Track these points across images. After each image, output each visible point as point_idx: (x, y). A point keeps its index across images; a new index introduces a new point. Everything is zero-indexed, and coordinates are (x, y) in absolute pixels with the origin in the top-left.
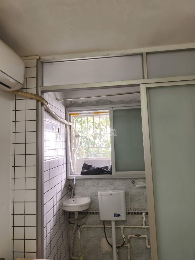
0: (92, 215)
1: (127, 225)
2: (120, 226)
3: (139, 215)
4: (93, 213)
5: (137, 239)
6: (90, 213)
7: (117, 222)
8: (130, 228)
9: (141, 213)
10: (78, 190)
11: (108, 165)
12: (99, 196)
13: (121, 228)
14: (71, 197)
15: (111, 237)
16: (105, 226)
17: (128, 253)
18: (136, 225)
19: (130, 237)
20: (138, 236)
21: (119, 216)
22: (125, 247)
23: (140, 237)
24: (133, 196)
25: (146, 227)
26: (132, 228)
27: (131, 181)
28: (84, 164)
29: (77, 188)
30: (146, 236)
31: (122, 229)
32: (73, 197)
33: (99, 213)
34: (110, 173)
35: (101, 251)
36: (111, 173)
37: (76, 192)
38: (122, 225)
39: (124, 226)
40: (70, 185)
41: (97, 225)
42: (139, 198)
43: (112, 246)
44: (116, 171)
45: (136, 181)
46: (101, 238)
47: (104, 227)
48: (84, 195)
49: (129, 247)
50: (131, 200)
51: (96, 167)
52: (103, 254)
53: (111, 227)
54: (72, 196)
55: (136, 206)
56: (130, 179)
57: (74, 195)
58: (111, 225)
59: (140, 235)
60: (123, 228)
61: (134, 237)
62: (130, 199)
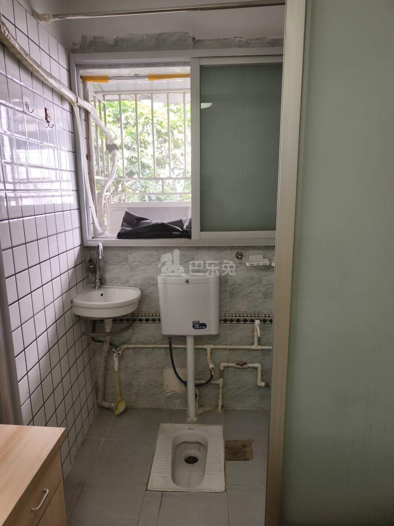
0: (144, 325)
1: (219, 344)
2: (206, 347)
3: (248, 325)
4: (147, 320)
5: (238, 370)
6: (141, 320)
7: (197, 339)
8: (226, 349)
9: (252, 321)
10: (112, 272)
11: (184, 219)
12: (160, 286)
13: (206, 349)
14: (95, 288)
15: (185, 366)
16: (172, 346)
17: (218, 395)
18: (239, 344)
19: (225, 367)
20: (242, 365)
21: (203, 326)
22: (213, 384)
23: (245, 366)
24: (236, 286)
25: (260, 347)
26: (230, 349)
27: (234, 253)
28: (127, 214)
29: (110, 267)
30: (257, 365)
31: (209, 351)
32: (100, 287)
33: (159, 320)
34: (187, 234)
35: (163, 392)
36: (189, 234)
37: (108, 276)
38: (208, 344)
39: (212, 347)
40: (91, 261)
41: (155, 343)
42: (249, 291)
43: (185, 383)
44: (202, 230)
45: (245, 253)
46: (163, 368)
47: (171, 348)
48: (126, 284)
49: (221, 386)
50: (232, 295)
51: (154, 222)
52: (168, 397)
53: (186, 348)
54: (98, 284)
55: (241, 307)
56: (232, 248)
57: (101, 284)
58: (185, 344)
59: (246, 364)
60: (212, 349)
61: (234, 367)
62: (230, 292)
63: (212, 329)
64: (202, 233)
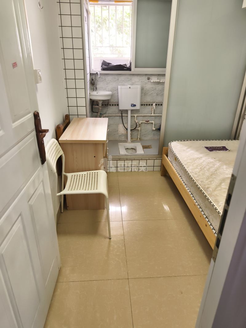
0: (111, 107)
1: (139, 114)
2: (134, 115)
3: (150, 107)
4: (113, 105)
5: (146, 124)
6: (110, 105)
7: (132, 111)
8: (142, 116)
9: (152, 105)
10: (99, 85)
11: (127, 64)
12: (119, 90)
13: (134, 116)
14: (94, 91)
15: (127, 123)
16: (123, 115)
17: (138, 134)
18: (147, 114)
19: (141, 123)
20: (147, 122)
21: (135, 105)
22: (136, 130)
23: (148, 122)
24: (146, 91)
25: (154, 115)
26: (144, 116)
27: (146, 77)
28: (104, 61)
29: (99, 83)
30: (153, 122)
31: (136, 117)
32: (96, 91)
33: (118, 105)
34: (129, 69)
35: (118, 134)
37: (98, 87)
39: (137, 115)
40: (93, 79)
41: (115, 114)
42: (151, 93)
43: (127, 129)
44: (135, 67)
45: (151, 77)
46: (118, 124)
47: (122, 116)
48: (105, 90)
49: (139, 130)
50: (145, 94)
51: (115, 65)
52: (120, 136)
53: (127, 116)
54: (95, 89)
55: (148, 99)
56: (146, 75)
58: (128, 114)
59: (149, 121)
60: (137, 116)
61: (144, 123)
62: (144, 93)
63: (138, 107)
64: (136, 68)
